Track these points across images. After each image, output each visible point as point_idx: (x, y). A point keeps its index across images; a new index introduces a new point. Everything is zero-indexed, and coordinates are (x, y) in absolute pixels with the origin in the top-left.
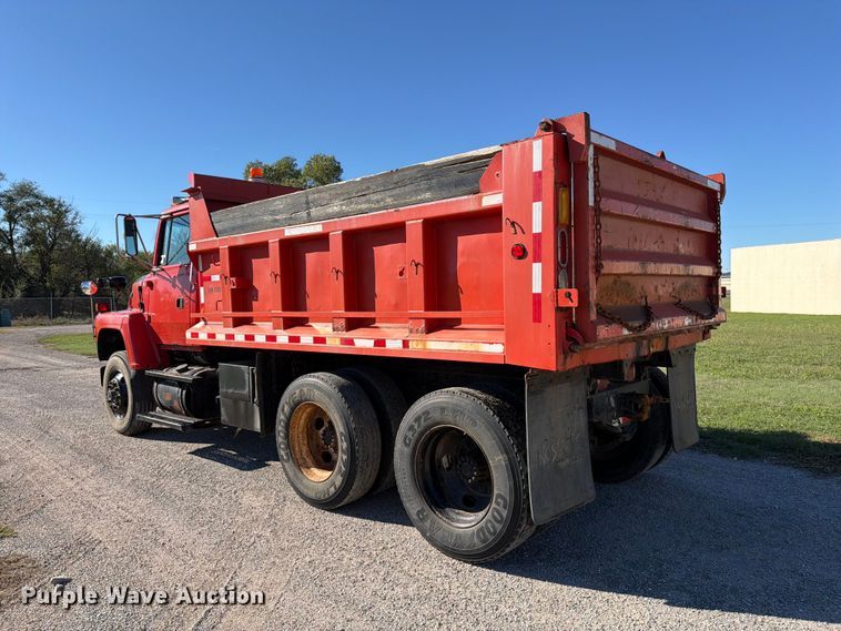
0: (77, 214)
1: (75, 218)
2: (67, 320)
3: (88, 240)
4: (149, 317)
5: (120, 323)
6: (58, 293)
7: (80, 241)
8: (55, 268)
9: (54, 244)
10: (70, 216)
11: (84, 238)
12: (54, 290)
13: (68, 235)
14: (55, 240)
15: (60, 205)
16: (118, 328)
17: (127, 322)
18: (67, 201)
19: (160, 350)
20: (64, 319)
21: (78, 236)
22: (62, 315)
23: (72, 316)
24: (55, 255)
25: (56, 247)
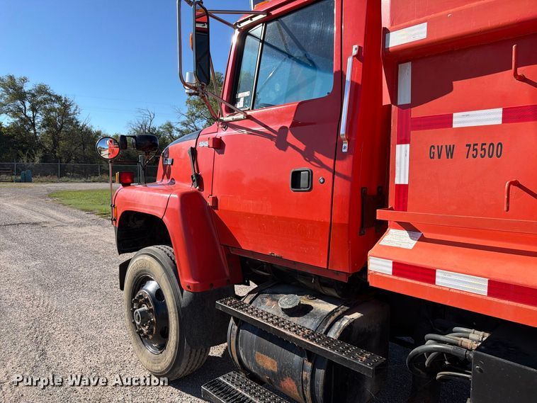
0: (77, 107)
1: (75, 110)
2: (69, 179)
3: (84, 126)
4: (215, 200)
5: (162, 205)
6: (63, 160)
7: (78, 126)
8: (62, 143)
9: (62, 127)
10: (73, 109)
11: (81, 125)
12: (61, 158)
13: (71, 121)
14: (62, 125)
15: (66, 101)
16: (159, 214)
17: (176, 205)
18: (70, 98)
19: (228, 255)
20: (67, 179)
21: (77, 122)
22: (66, 175)
23: (73, 177)
24: (62, 134)
25: (63, 129)
